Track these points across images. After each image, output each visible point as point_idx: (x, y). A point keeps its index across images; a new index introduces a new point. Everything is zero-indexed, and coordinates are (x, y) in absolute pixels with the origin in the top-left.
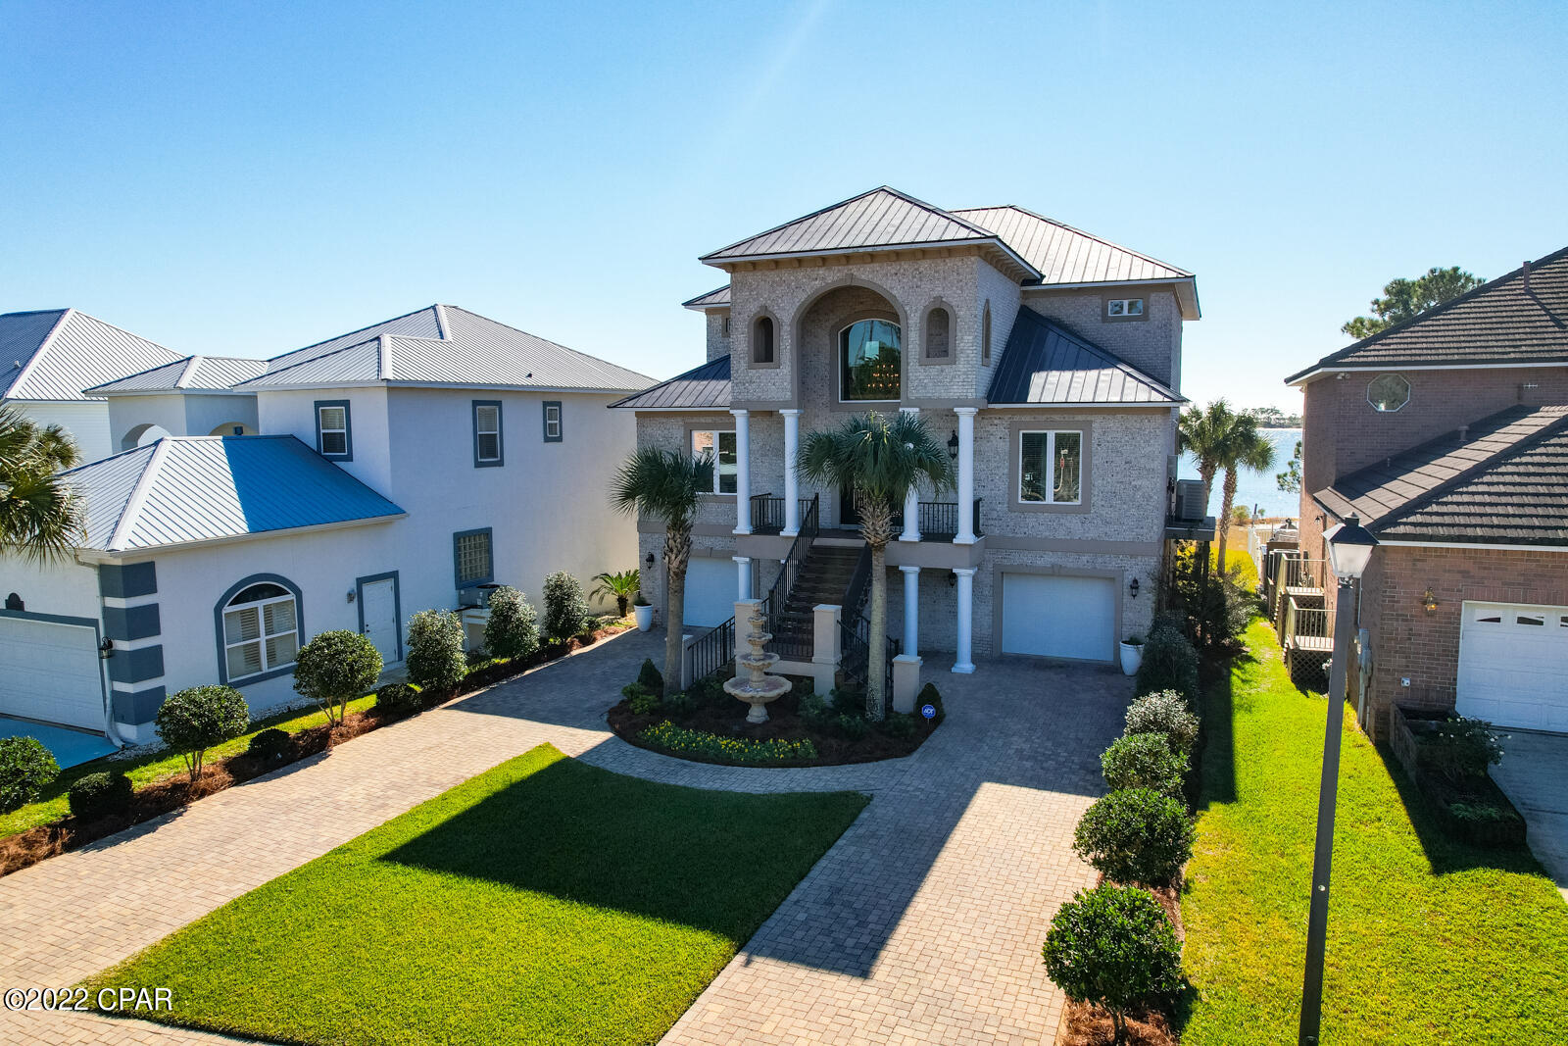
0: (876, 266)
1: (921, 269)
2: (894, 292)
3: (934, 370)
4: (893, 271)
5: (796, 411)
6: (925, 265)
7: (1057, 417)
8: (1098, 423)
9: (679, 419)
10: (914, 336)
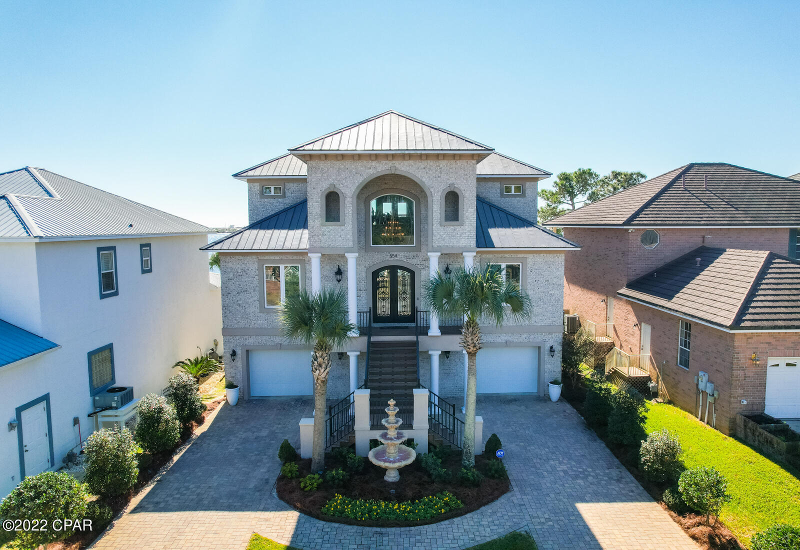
0: (411, 162)
1: (441, 166)
2: (424, 180)
3: (450, 229)
4: (423, 166)
5: (357, 254)
6: (443, 163)
7: (507, 256)
8: (530, 259)
9: (254, 257)
10: (437, 207)
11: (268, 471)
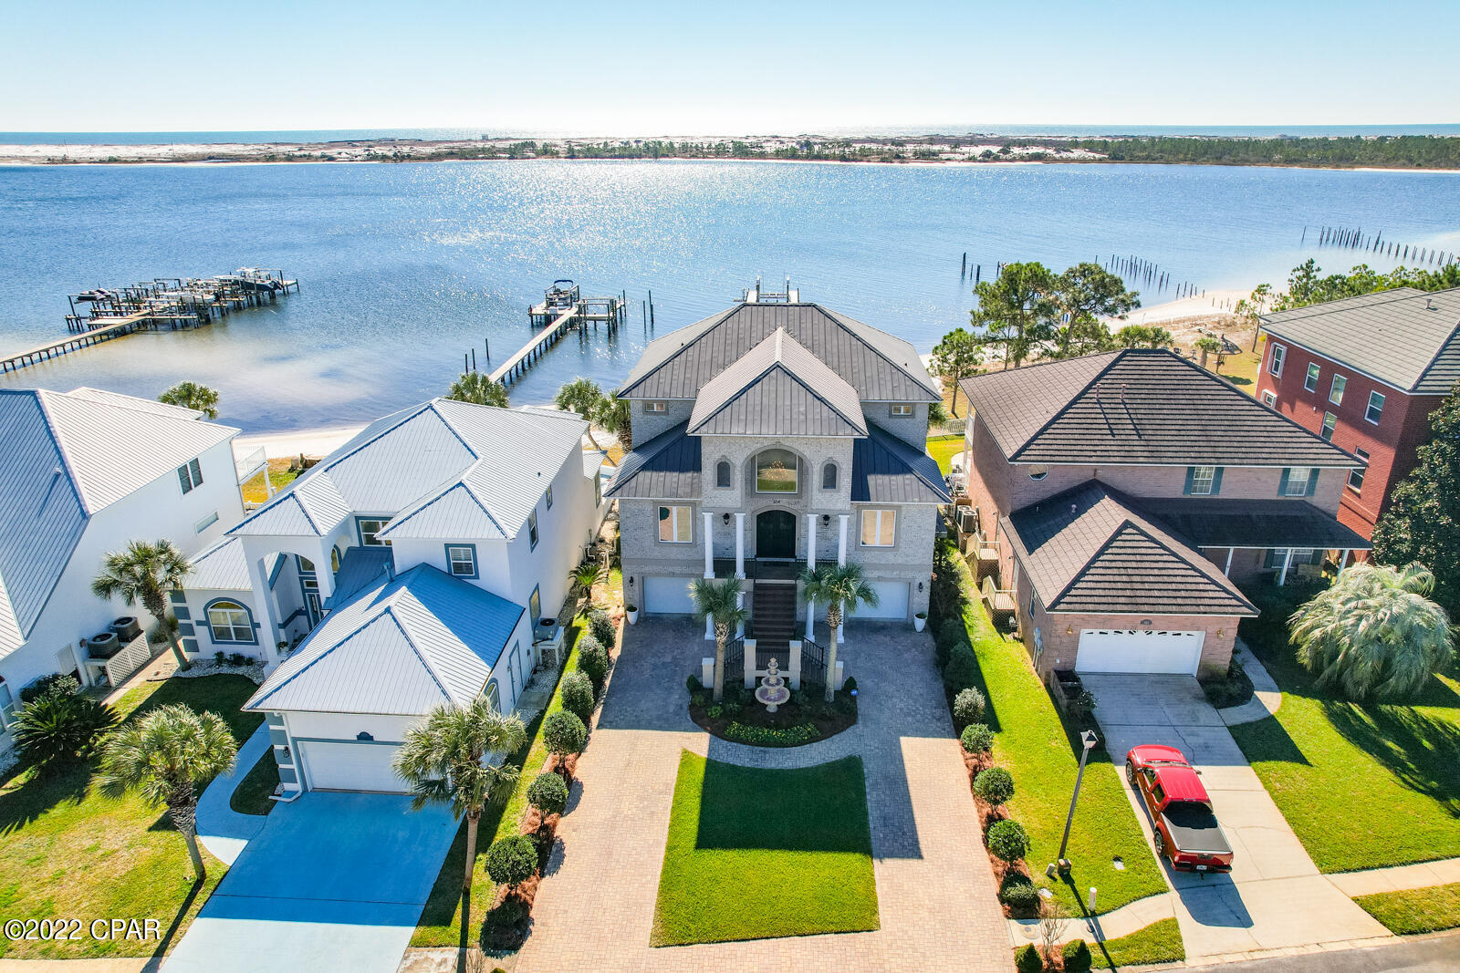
1: (821, 442)
2: (805, 454)
3: (827, 495)
4: (805, 443)
8: (904, 507)
10: (816, 478)
11: (680, 698)
